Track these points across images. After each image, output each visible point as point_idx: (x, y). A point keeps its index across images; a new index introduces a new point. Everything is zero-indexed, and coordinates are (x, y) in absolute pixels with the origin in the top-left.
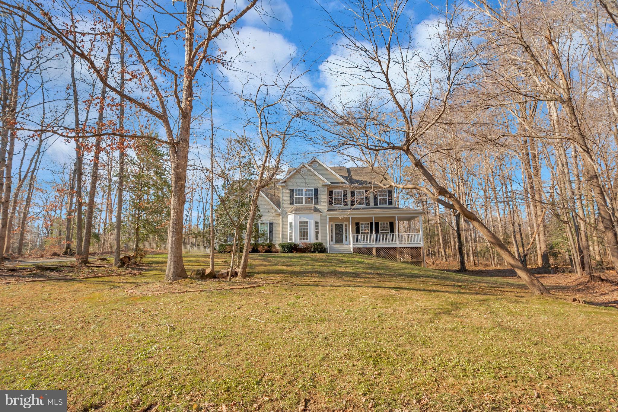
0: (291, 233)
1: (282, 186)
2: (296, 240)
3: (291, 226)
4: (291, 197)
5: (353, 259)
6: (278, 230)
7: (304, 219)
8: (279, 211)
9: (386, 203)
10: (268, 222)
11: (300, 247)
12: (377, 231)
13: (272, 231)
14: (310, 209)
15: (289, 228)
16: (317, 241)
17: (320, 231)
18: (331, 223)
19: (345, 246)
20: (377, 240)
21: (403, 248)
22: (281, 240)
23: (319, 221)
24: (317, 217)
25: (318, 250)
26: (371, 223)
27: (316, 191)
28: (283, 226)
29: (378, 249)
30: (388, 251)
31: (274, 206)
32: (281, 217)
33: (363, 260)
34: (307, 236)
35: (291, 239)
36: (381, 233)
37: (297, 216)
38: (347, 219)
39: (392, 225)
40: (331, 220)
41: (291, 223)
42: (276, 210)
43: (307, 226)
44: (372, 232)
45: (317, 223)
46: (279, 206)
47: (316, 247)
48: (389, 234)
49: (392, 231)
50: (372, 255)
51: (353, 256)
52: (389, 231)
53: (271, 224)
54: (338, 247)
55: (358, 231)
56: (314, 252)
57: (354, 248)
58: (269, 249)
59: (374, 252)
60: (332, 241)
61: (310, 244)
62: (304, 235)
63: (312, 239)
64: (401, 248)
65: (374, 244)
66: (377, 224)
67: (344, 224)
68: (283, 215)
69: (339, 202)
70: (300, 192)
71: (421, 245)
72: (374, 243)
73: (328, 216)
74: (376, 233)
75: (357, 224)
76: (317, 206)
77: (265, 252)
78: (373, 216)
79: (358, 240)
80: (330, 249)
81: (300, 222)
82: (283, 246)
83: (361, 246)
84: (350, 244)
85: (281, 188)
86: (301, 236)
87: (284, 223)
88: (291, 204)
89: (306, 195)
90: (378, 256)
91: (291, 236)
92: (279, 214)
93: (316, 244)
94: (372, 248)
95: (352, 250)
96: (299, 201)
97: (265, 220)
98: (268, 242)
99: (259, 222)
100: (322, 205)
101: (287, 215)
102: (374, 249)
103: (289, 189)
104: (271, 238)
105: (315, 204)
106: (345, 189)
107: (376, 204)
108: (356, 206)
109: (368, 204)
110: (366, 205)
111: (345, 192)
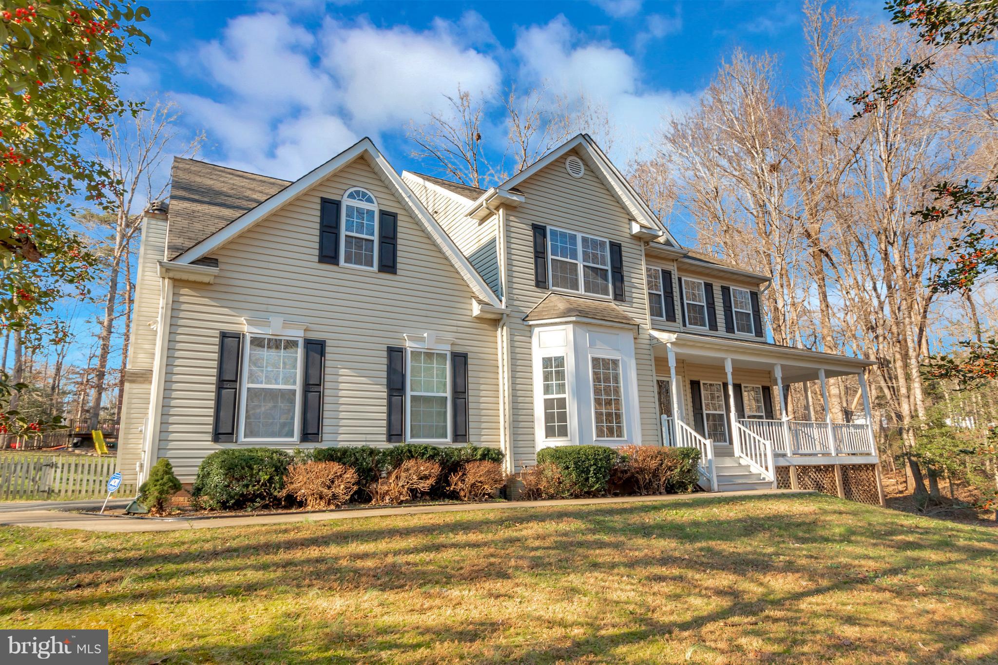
0: (555, 404)
1: (507, 207)
2: (585, 434)
3: (555, 376)
4: (537, 254)
7: (605, 351)
8: (500, 305)
9: (749, 330)
10: (447, 349)
13: (465, 390)
15: (539, 383)
27: (615, 248)
28: (514, 371)
29: (800, 471)
30: (818, 477)
32: (504, 330)
34: (619, 418)
35: (557, 432)
37: (581, 333)
41: (554, 363)
42: (480, 300)
43: (616, 379)
62: (609, 414)
63: (635, 434)
68: (512, 323)
70: (567, 244)
72: (788, 450)
76: (621, 307)
81: (596, 362)
86: (599, 417)
87: (517, 357)
88: (541, 282)
89: (585, 258)
91: (556, 417)
95: (772, 475)
96: (565, 278)
97: (439, 340)
98: (449, 439)
99: (409, 345)
100: (635, 305)
101: (527, 328)
102: (792, 470)
103: (530, 222)
104: (460, 419)
105: (615, 298)
106: (665, 266)
107: (730, 327)
108: (689, 327)
109: (713, 324)
110: (710, 329)
111: (666, 276)
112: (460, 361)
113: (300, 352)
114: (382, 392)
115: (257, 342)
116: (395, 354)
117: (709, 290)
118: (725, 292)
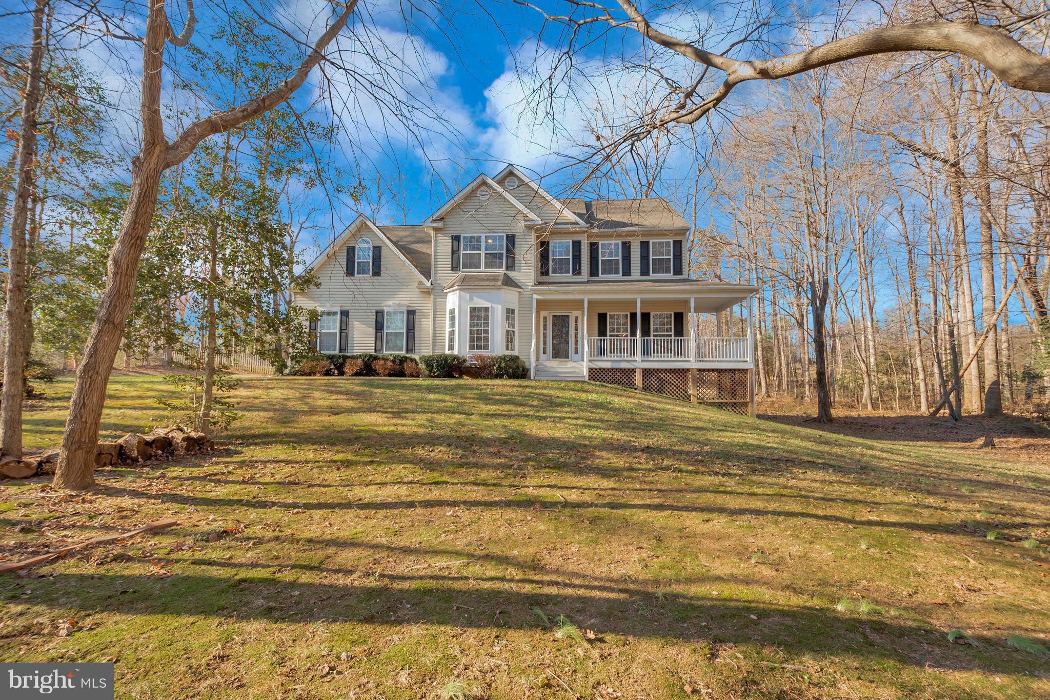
0: (452, 333)
1: (436, 229)
2: (461, 349)
3: (452, 319)
4: (453, 252)
5: (583, 396)
6: (425, 325)
7: (480, 302)
8: (428, 284)
9: (668, 271)
10: (405, 309)
11: (467, 364)
12: (646, 332)
13: (414, 328)
14: (495, 279)
15: (448, 322)
16: (509, 353)
17: (516, 330)
18: (543, 314)
19: (570, 364)
20: (646, 352)
21: (704, 370)
22: (431, 348)
23: (516, 307)
24: (511, 297)
25: (507, 373)
26: (633, 316)
27: (511, 239)
28: (435, 317)
29: (647, 373)
30: (669, 377)
31: (416, 272)
32: (432, 297)
33: (610, 398)
34: (486, 339)
35: (451, 347)
36: (655, 336)
37: (463, 293)
38: (578, 304)
39: (679, 319)
40: (542, 305)
41: (452, 312)
42: (421, 283)
43: (487, 318)
44: (633, 333)
45: (510, 312)
46: (427, 273)
47: (503, 365)
48: (673, 338)
49: (680, 330)
50: (632, 386)
51: (587, 387)
52: (673, 333)
53: (411, 313)
54: (555, 365)
55: (602, 332)
56: (499, 376)
57: (591, 370)
58: (399, 369)
59: (638, 380)
60: (544, 352)
61: (492, 359)
62: (478, 339)
63: (497, 348)
64: (699, 370)
65: (639, 362)
66: (646, 317)
67: (573, 314)
68: (435, 292)
69: (561, 266)
70: (475, 242)
71: (750, 365)
72: (638, 358)
73: (535, 296)
74: (643, 335)
75: (602, 318)
76: (511, 274)
77: (390, 375)
78: (639, 298)
79: (602, 352)
80: (537, 370)
81: (473, 310)
82: (428, 362)
83: (608, 365)
84: (583, 360)
85: (432, 233)
86: (472, 340)
87: (438, 310)
88: (455, 268)
89: (486, 249)
90: (646, 388)
91: (452, 340)
92: (427, 292)
93: (504, 358)
94: (633, 371)
95: (585, 372)
96: (472, 263)
97: (400, 305)
98: (404, 352)
99: (386, 309)
100: (522, 271)
101: (444, 295)
102: (638, 371)
103: (450, 235)
104: (410, 343)
105: (507, 269)
106: (577, 238)
107: (645, 271)
108: (602, 277)
109: (627, 272)
110: (623, 275)
111: (577, 245)
113: (339, 316)
114: (372, 331)
115: (323, 313)
116: (379, 314)
117: (626, 247)
118: (645, 245)
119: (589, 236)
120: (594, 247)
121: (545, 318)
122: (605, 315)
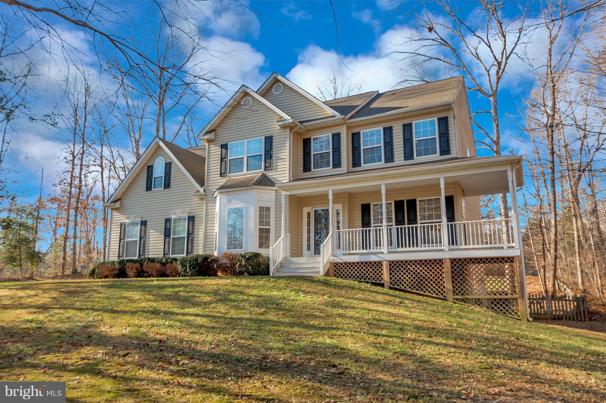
1: (209, 141)
2: (220, 248)
3: (217, 221)
4: (222, 160)
6: (201, 229)
7: (236, 204)
8: (201, 190)
9: (434, 152)
10: (187, 216)
11: (219, 264)
13: (193, 232)
14: (251, 179)
15: (216, 225)
17: (272, 227)
18: (306, 210)
22: (203, 250)
23: (272, 205)
24: (266, 196)
25: (248, 270)
27: (269, 140)
28: (207, 221)
29: (395, 265)
30: (419, 270)
31: (193, 181)
32: (205, 202)
34: (241, 239)
37: (223, 197)
39: (451, 203)
40: (304, 201)
41: (218, 214)
42: (197, 191)
43: (241, 218)
45: (265, 210)
46: (201, 182)
47: (245, 263)
49: (451, 216)
50: (379, 281)
56: (240, 273)
59: (385, 274)
60: (309, 249)
65: (387, 253)
68: (207, 198)
69: (322, 160)
70: (240, 148)
72: (384, 249)
73: (284, 193)
75: (366, 209)
76: (269, 174)
78: (383, 185)
80: (276, 268)
81: (230, 211)
83: (355, 259)
85: (206, 145)
87: (209, 214)
88: (223, 174)
89: (248, 152)
90: (395, 283)
92: (201, 199)
93: (244, 256)
95: (322, 268)
96: (237, 167)
97: (182, 212)
98: (185, 255)
99: (173, 217)
100: (278, 170)
101: (214, 199)
102: (385, 264)
103: (220, 144)
104: (190, 245)
105: (265, 170)
106: (336, 131)
107: (408, 155)
108: (364, 166)
109: (390, 158)
110: (386, 162)
111: (336, 137)
112: (191, 219)
113: (139, 226)
114: (162, 237)
116: (168, 221)
117: (388, 132)
118: (407, 128)
119: (348, 128)
120: (355, 138)
121: (309, 214)
122: (369, 205)
